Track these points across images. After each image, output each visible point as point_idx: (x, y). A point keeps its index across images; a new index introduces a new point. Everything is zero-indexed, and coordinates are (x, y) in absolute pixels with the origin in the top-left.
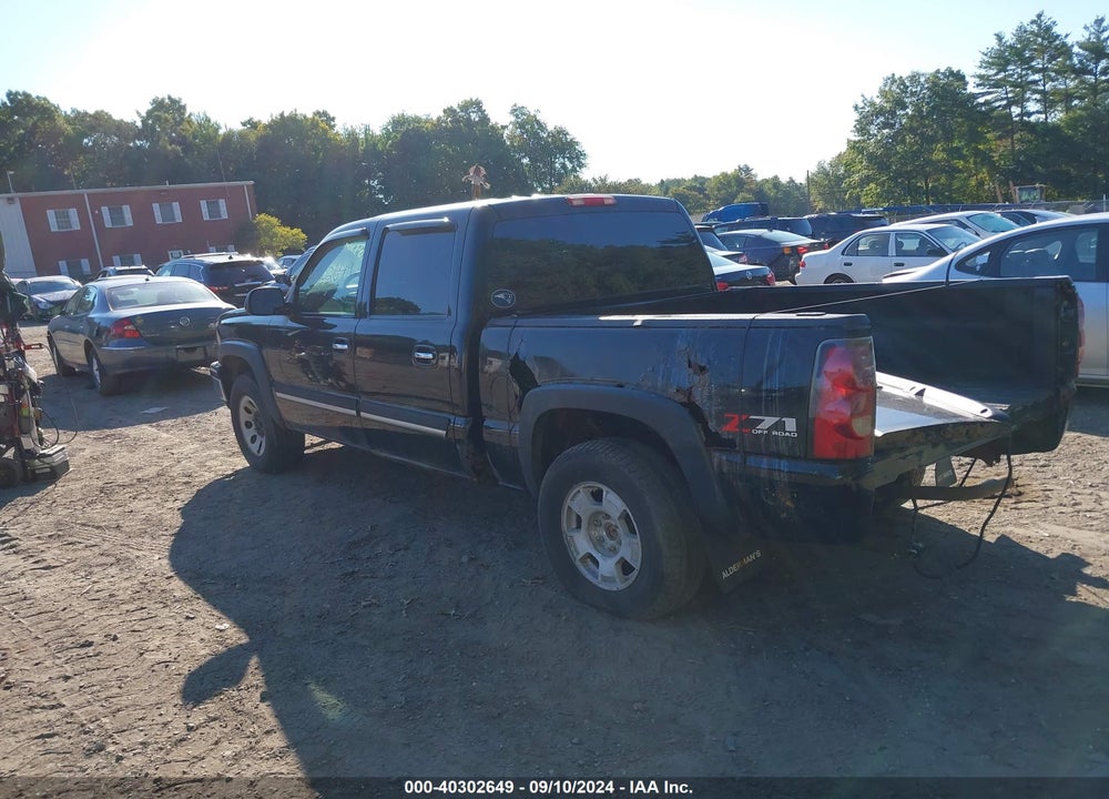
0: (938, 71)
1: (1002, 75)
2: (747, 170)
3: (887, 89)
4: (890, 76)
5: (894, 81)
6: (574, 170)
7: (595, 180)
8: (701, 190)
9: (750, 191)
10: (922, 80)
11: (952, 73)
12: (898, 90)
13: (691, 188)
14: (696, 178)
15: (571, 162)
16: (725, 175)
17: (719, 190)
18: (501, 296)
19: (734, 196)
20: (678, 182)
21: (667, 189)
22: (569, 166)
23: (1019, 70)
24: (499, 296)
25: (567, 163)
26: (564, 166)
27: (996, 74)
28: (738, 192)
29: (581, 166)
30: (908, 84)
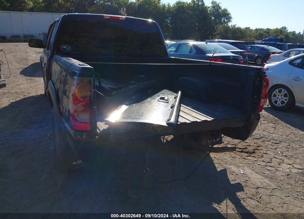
2: (285, 28)
6: (227, 22)
7: (231, 25)
8: (268, 33)
9: (284, 35)
13: (265, 32)
14: (268, 29)
15: (227, 20)
16: (277, 29)
17: (274, 33)
18: (65, 47)
19: (278, 36)
20: (261, 30)
21: (257, 31)
22: (226, 21)
24: (64, 47)
25: (225, 20)
26: (224, 21)
28: (280, 35)
29: (230, 21)
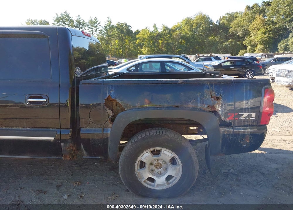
0: (41, 20)
1: (58, 24)
3: (28, 22)
4: (28, 19)
5: (29, 20)
10: (38, 21)
11: (45, 21)
12: (31, 23)
23: (62, 24)
27: (57, 24)
30: (34, 22)
